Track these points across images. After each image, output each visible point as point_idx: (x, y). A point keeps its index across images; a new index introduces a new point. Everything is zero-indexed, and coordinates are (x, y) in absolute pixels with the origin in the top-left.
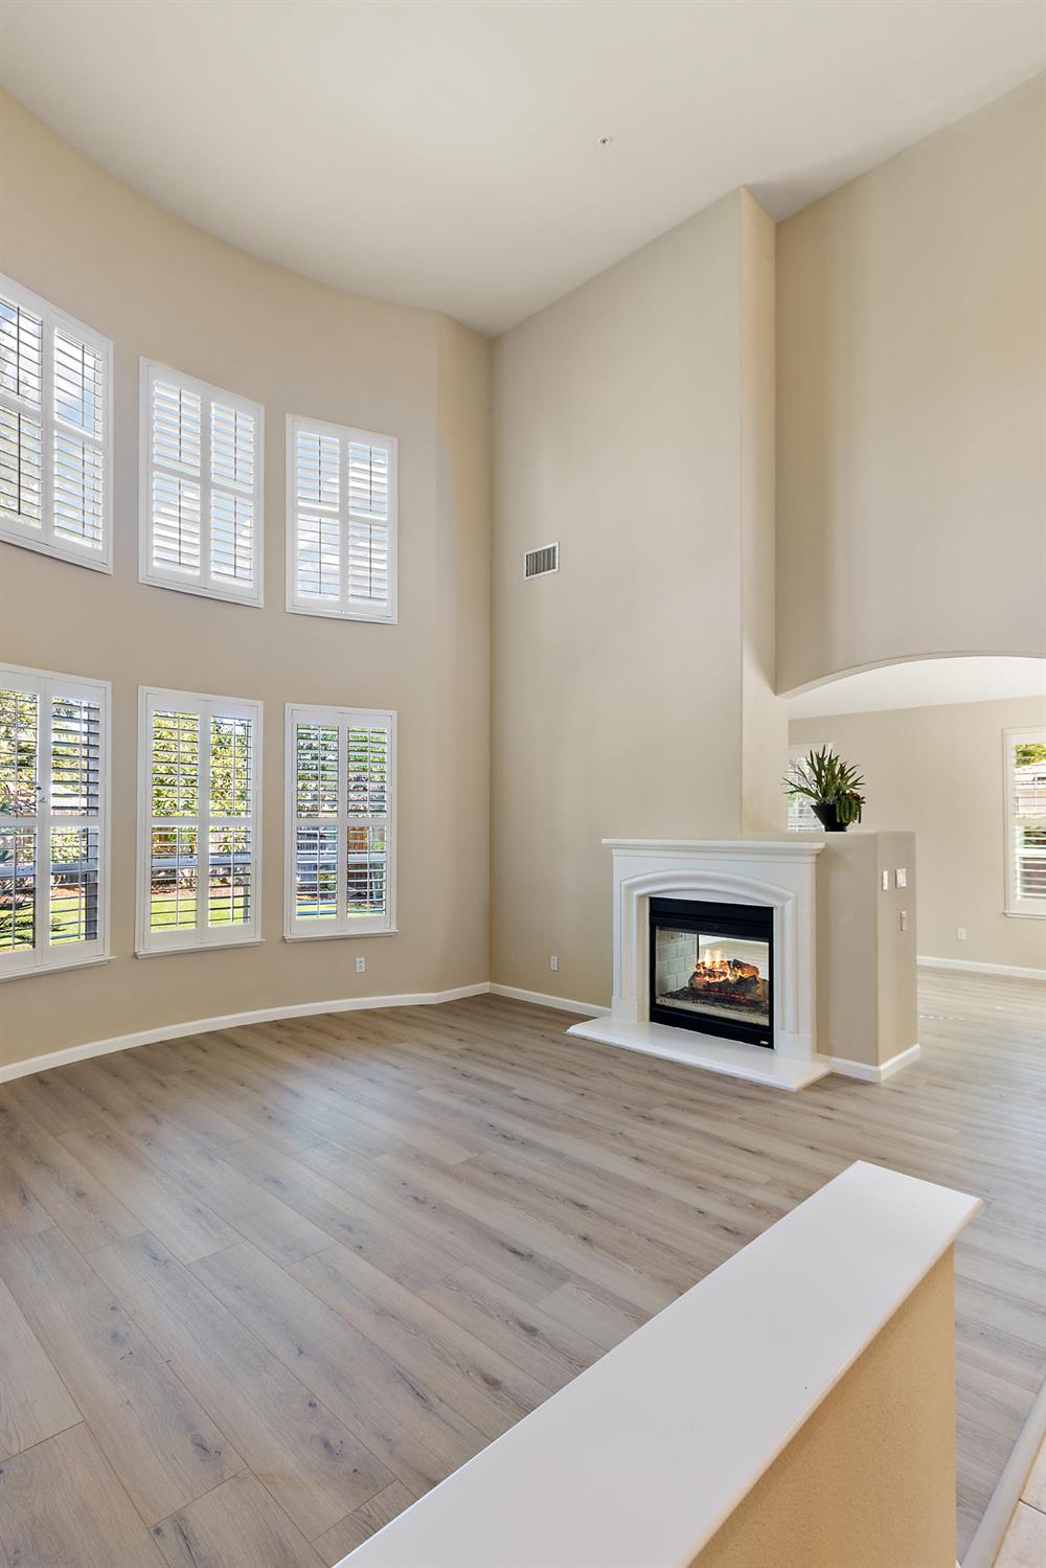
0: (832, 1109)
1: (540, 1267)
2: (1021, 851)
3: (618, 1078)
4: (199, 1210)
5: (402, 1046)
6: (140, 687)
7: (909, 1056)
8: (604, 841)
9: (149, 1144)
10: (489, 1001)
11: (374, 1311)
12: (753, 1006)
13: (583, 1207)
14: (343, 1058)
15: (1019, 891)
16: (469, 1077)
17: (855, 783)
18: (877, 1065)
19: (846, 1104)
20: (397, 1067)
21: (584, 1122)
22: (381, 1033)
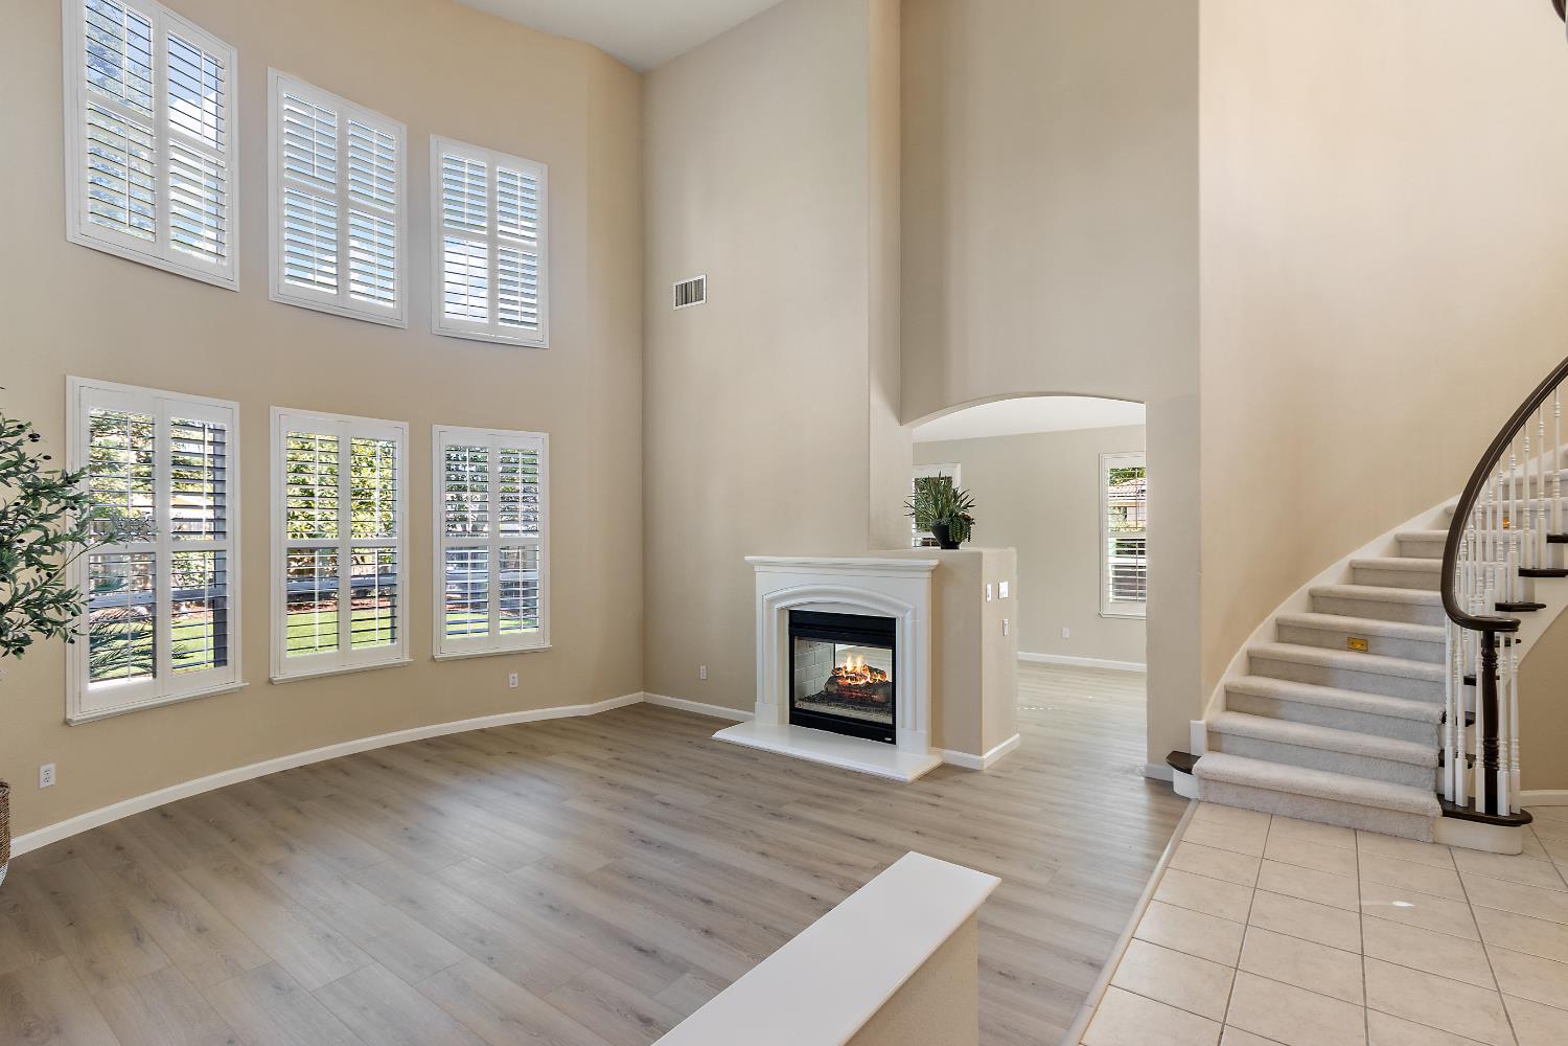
0: (939, 796)
1: (663, 961)
2: (1113, 560)
3: (755, 779)
4: (328, 936)
5: (549, 758)
6: (272, 408)
7: (1009, 744)
8: (747, 558)
9: (280, 873)
10: (642, 709)
11: (499, 1018)
12: (879, 706)
13: (708, 902)
14: (492, 774)
15: (1111, 595)
16: (616, 785)
17: (967, 506)
18: (981, 755)
19: (951, 790)
20: (545, 780)
21: (719, 822)
22: (533, 747)
